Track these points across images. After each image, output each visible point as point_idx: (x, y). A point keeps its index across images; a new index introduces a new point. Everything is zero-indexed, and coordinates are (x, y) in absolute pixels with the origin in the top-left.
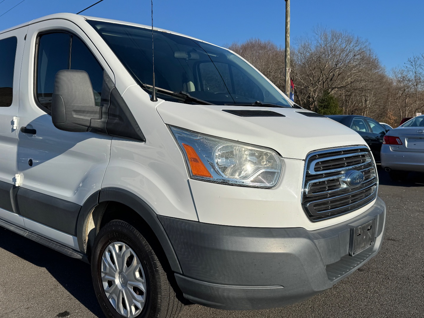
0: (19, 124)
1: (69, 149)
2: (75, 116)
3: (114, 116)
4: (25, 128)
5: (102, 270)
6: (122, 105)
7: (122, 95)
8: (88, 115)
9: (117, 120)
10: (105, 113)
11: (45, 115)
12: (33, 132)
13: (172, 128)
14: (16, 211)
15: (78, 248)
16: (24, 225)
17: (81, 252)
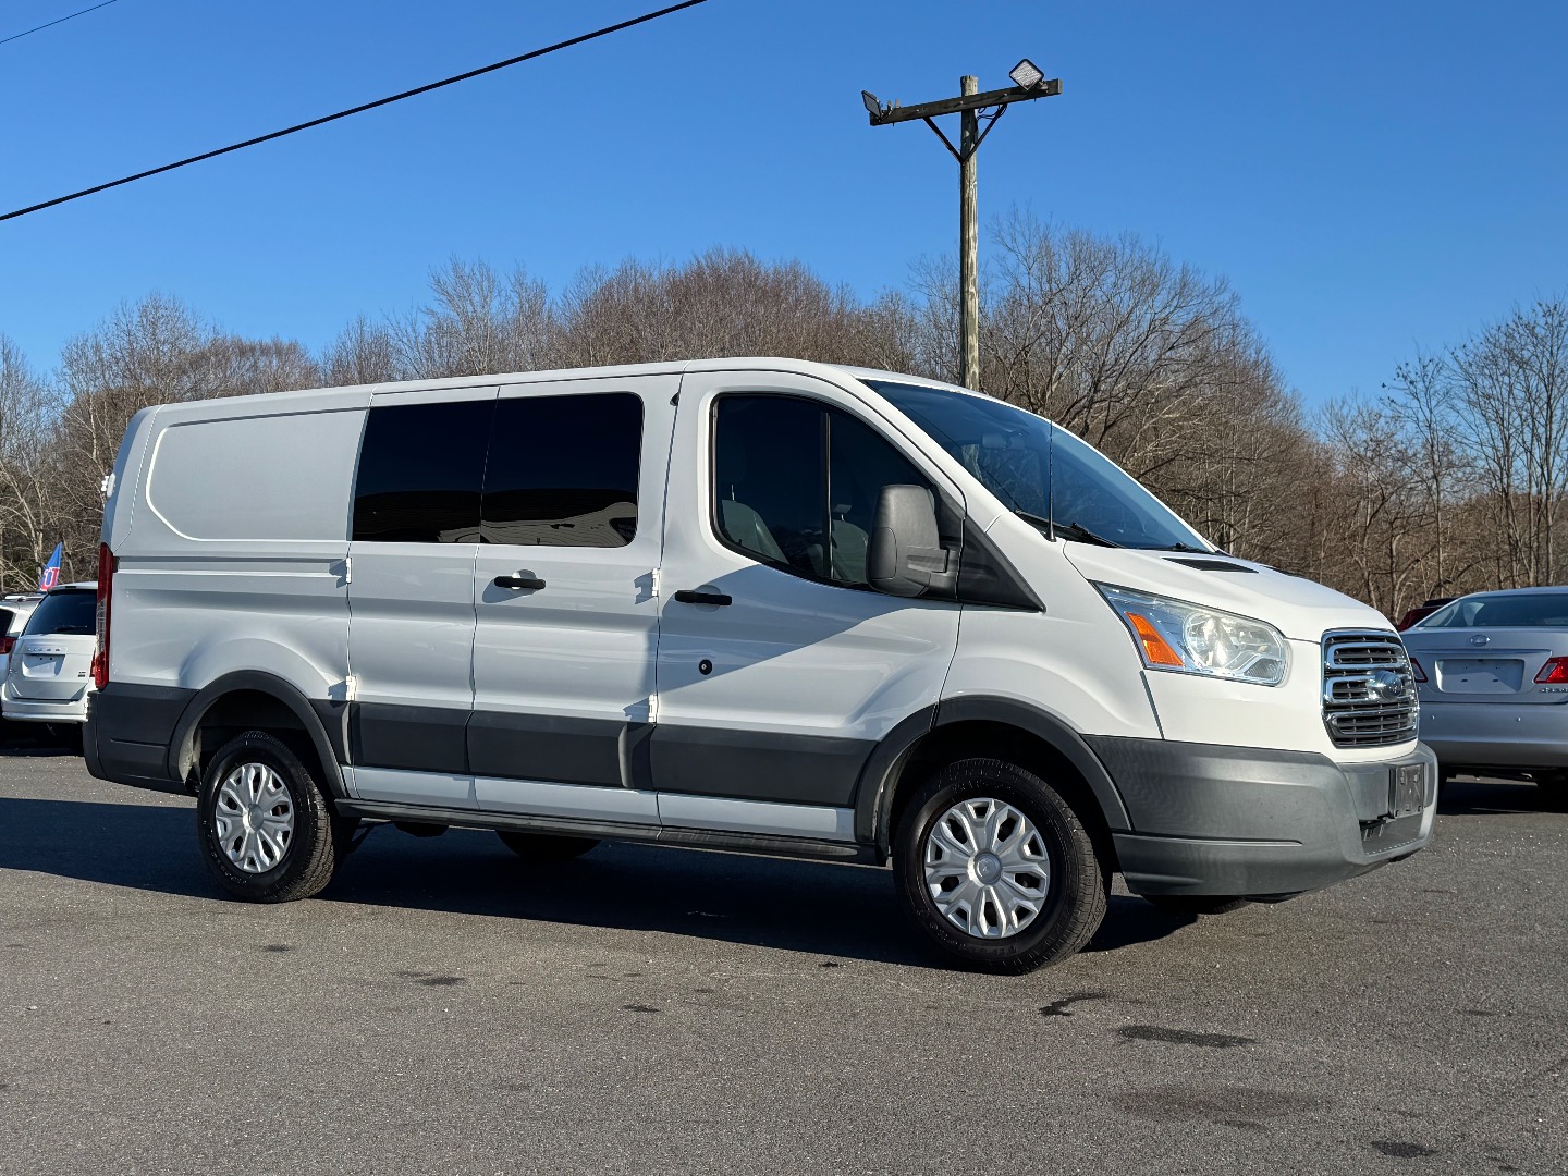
2: (910, 566)
4: (694, 591)
5: (928, 861)
6: (990, 548)
7: (985, 529)
8: (929, 564)
10: (955, 562)
11: (758, 565)
13: (1100, 586)
14: (628, 781)
15: (851, 831)
16: (655, 813)
17: (854, 841)
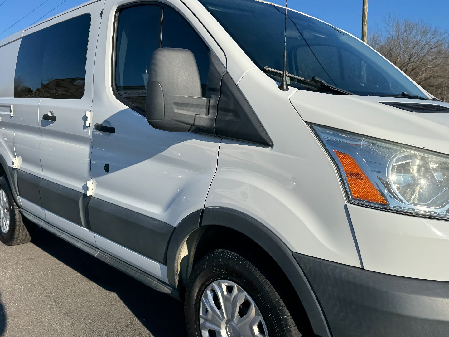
0: (93, 120)
1: (160, 154)
2: (176, 111)
3: (227, 110)
4: (101, 125)
5: (201, 314)
6: (237, 95)
7: (237, 82)
8: (193, 109)
9: (230, 117)
10: (214, 107)
11: (127, 109)
12: (111, 130)
14: (85, 224)
16: (95, 243)
17: (168, 283)
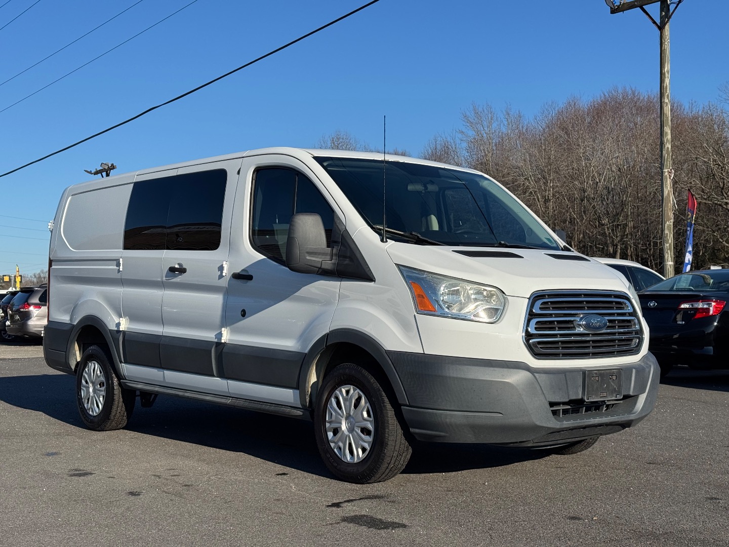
1: (294, 294)
2: (308, 258)
3: (345, 257)
4: (239, 273)
7: (353, 237)
8: (320, 256)
9: (347, 262)
10: (336, 255)
11: (264, 259)
12: (250, 278)
13: (401, 267)
14: (217, 374)
15: (299, 402)
16: (227, 391)
17: (300, 406)
